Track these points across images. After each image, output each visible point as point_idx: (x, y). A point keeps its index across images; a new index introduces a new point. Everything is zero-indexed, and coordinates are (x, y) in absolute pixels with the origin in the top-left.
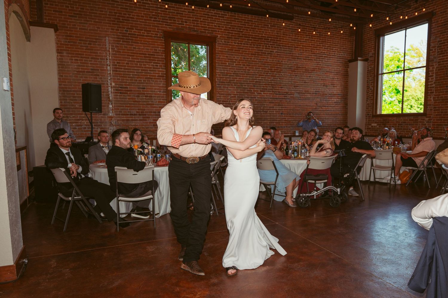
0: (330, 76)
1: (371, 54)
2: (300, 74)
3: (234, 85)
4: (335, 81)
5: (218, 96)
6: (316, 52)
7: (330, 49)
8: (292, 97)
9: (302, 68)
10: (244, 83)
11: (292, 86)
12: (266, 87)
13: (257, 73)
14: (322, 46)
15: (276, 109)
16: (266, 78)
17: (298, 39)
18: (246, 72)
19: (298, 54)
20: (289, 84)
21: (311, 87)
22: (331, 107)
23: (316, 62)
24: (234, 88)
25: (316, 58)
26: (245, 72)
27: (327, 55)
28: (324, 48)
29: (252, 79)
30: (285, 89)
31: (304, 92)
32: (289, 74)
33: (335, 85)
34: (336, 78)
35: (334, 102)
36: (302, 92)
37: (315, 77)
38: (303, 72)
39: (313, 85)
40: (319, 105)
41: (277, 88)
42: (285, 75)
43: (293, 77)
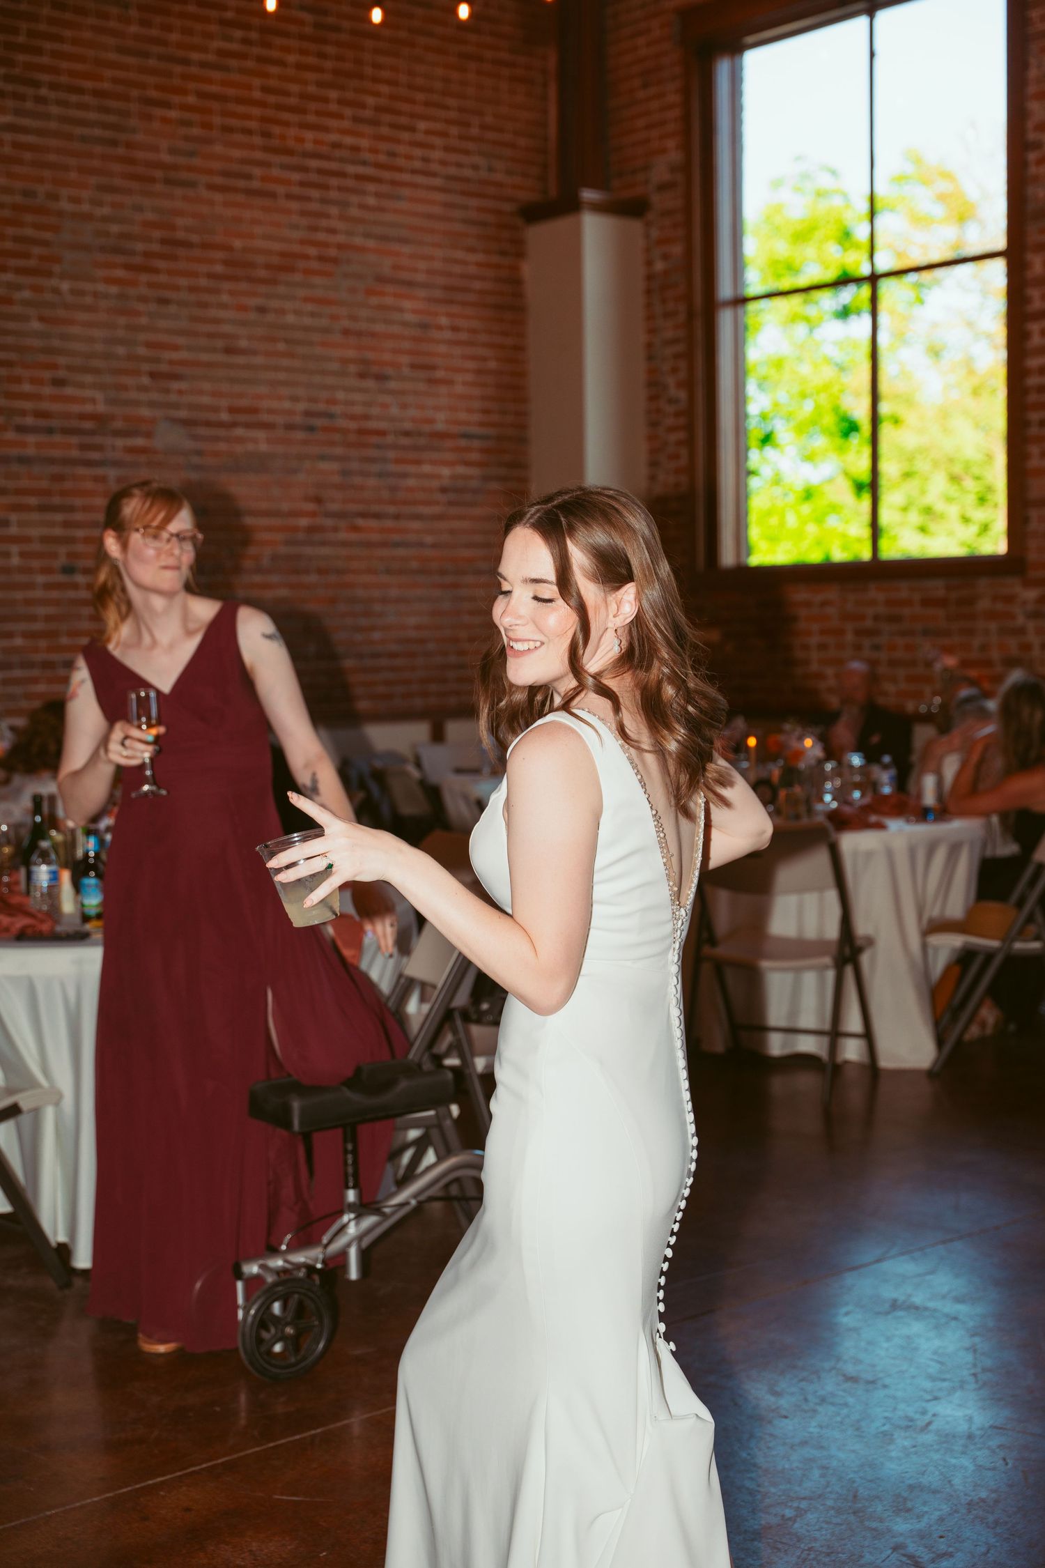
0: (401, 310)
1: (660, 171)
2: (192, 289)
4: (439, 342)
6: (301, 140)
7: (393, 126)
8: (142, 450)
9: (205, 246)
11: (136, 373)
14: (341, 102)
15: (27, 540)
17: (164, 43)
19: (173, 151)
20: (117, 357)
21: (273, 383)
22: (420, 517)
23: (303, 213)
25: (302, 184)
27: (377, 165)
28: (356, 119)
30: (88, 393)
31: (225, 416)
32: (114, 290)
33: (440, 374)
34: (444, 321)
35: (435, 484)
36: (212, 417)
37: (297, 312)
38: (211, 276)
39: (287, 370)
40: (334, 507)
41: (27, 388)
42: (81, 293)
43: (141, 307)
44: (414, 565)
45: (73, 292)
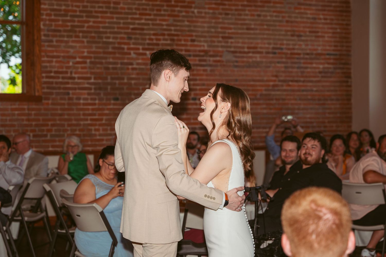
0: (306, 14)
2: (236, 10)
3: (83, 37)
4: (320, 23)
5: (44, 62)
8: (219, 61)
10: (106, 33)
11: (218, 37)
12: (157, 40)
13: (136, 9)
16: (156, 20)
18: (109, 8)
20: (211, 32)
21: (262, 39)
22: (311, 81)
24: (83, 42)
26: (107, 7)
29: (124, 23)
30: (202, 44)
31: (246, 50)
32: (211, 11)
33: (320, 34)
34: (322, 17)
35: (317, 70)
36: (242, 50)
37: (271, 16)
38: (242, 5)
39: (267, 34)
40: (282, 78)
41: (183, 42)
42: (201, 13)
43: (220, 16)
44: (309, 97)
45: (198, 12)
